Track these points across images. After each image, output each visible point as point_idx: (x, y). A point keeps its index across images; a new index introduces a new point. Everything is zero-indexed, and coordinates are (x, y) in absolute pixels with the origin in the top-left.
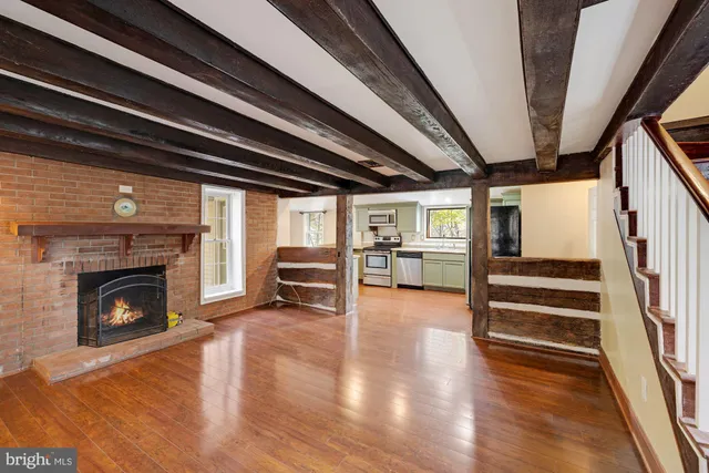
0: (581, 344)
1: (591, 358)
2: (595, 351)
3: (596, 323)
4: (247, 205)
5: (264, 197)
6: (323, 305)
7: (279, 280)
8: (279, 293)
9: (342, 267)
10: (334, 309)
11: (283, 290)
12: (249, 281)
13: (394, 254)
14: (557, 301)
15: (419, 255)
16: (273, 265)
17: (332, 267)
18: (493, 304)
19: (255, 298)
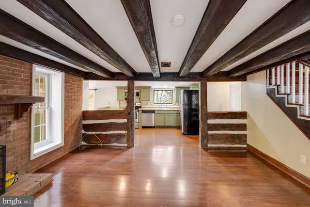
0: (241, 144)
1: (244, 148)
2: (245, 146)
3: (245, 135)
4: (65, 82)
5: (75, 78)
6: (118, 143)
7: (83, 132)
8: (84, 140)
9: (131, 120)
10: (126, 145)
11: (86, 138)
12: (66, 135)
13: (140, 112)
14: (233, 128)
15: (153, 112)
16: (80, 122)
17: (125, 121)
18: (210, 132)
19: (69, 146)
